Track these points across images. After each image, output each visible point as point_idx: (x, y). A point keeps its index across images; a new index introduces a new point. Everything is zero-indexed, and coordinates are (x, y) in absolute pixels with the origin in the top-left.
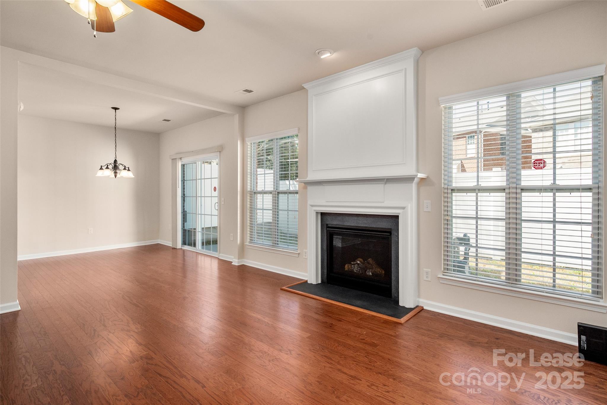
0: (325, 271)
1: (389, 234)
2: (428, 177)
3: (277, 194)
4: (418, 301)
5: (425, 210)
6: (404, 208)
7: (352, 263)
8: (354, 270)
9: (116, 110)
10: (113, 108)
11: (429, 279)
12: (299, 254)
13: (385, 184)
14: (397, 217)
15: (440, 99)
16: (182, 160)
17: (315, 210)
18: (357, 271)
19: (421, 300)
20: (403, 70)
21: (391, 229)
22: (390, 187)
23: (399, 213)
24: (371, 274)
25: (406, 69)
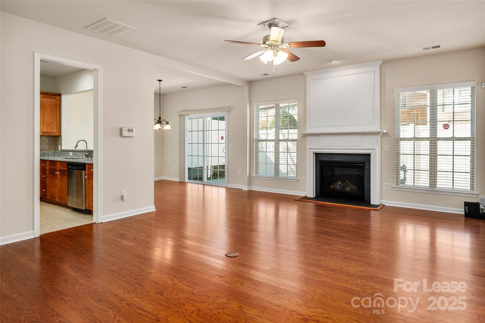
0: (319, 189)
1: (363, 165)
2: (387, 132)
3: (277, 141)
4: (381, 202)
5: (386, 150)
6: (374, 149)
7: (335, 184)
8: (337, 188)
9: (161, 82)
10: (158, 80)
11: (388, 189)
12: (298, 180)
13: (362, 136)
14: (369, 155)
15: (394, 89)
16: (188, 116)
17: (312, 152)
18: (339, 188)
19: (383, 201)
20: (373, 71)
21: (364, 162)
22: (365, 137)
23: (371, 152)
24: (348, 189)
25: (374, 71)
